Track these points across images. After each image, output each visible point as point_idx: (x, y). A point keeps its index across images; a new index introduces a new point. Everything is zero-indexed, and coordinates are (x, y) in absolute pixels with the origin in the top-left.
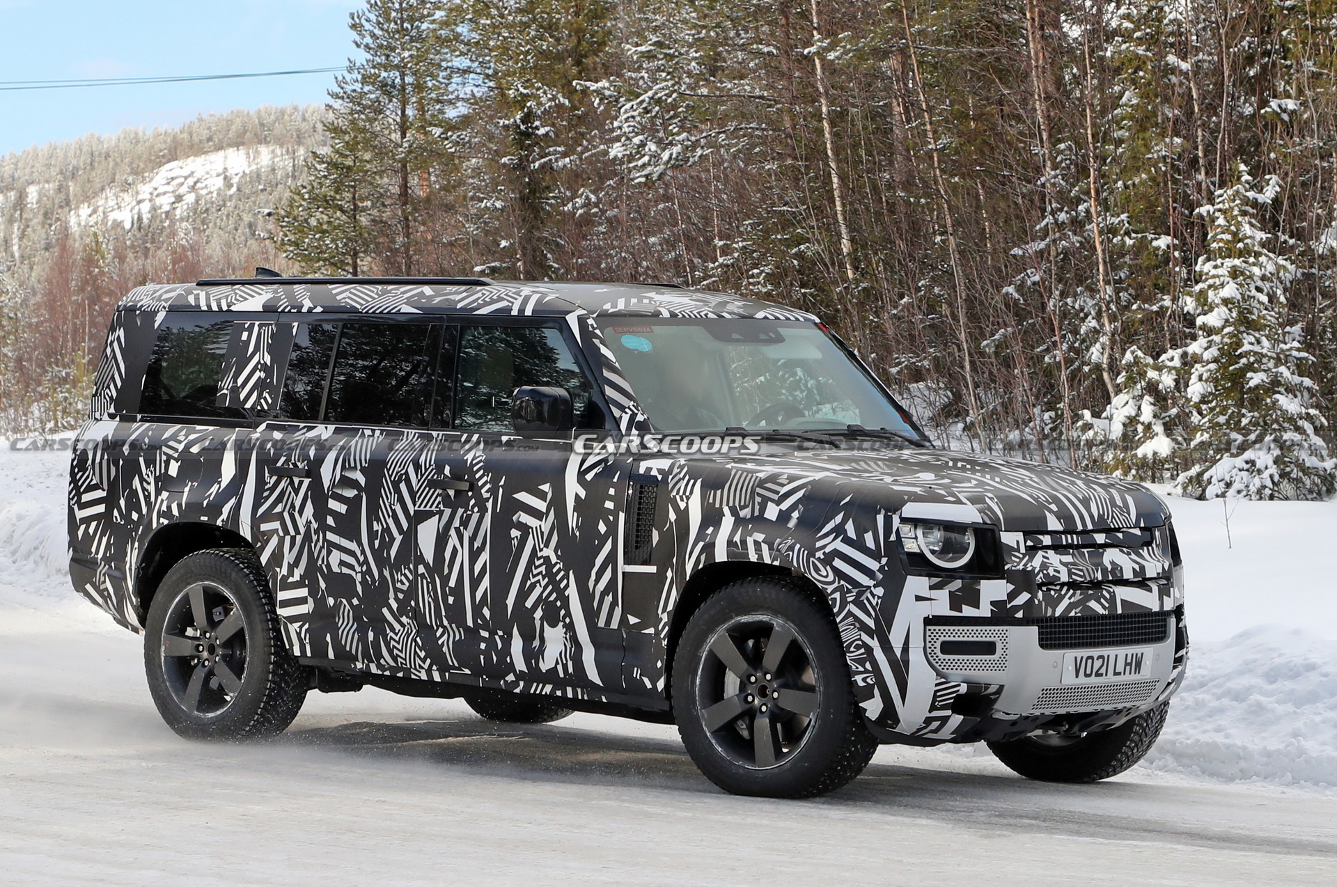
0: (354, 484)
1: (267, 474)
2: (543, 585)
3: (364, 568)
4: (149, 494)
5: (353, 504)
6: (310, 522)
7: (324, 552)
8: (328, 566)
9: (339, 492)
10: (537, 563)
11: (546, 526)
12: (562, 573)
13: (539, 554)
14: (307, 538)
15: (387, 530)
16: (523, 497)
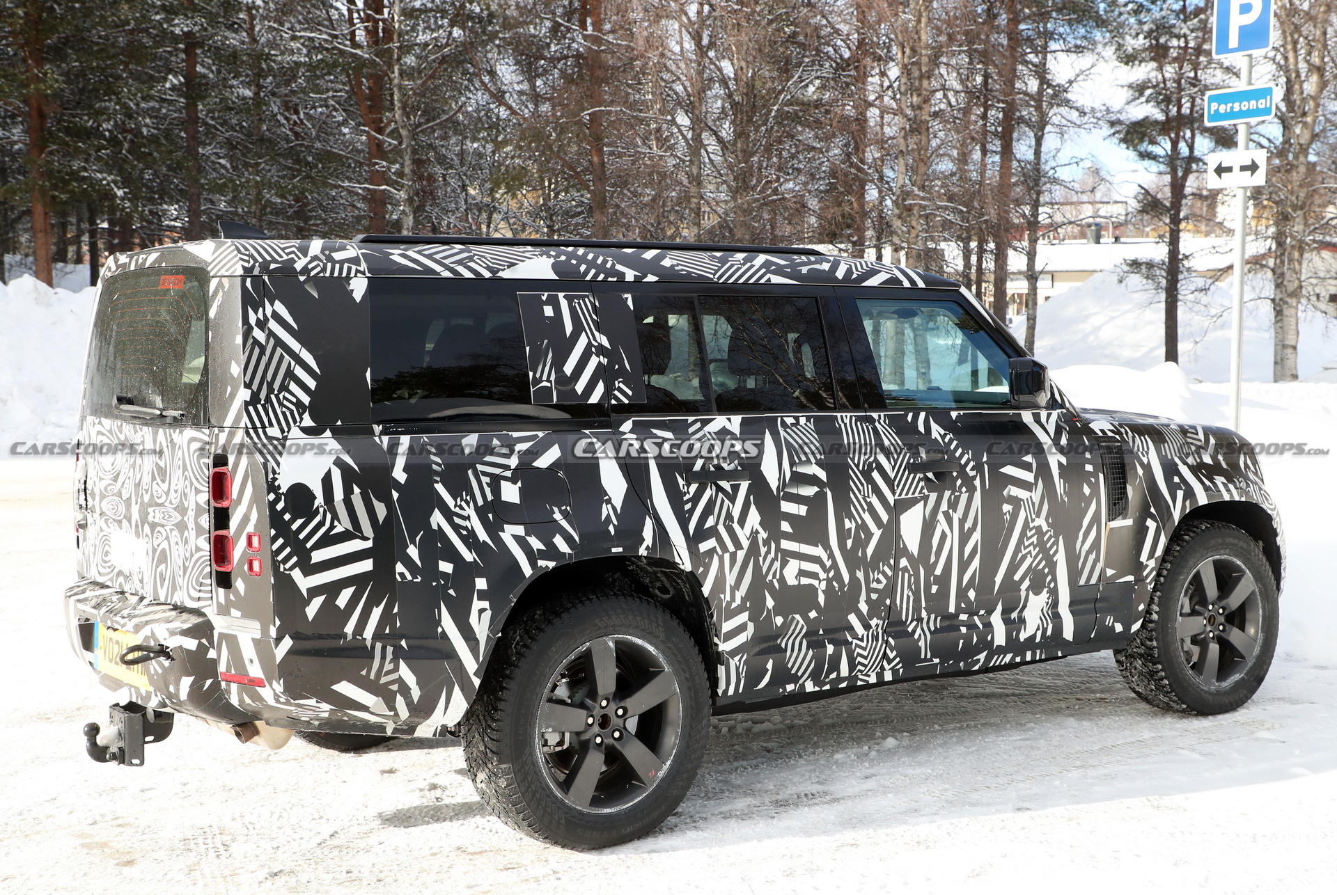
0: (812, 480)
1: (681, 482)
2: (1033, 555)
3: (832, 574)
4: (472, 533)
5: (816, 504)
6: (757, 532)
7: (777, 565)
8: (782, 580)
9: (794, 491)
10: (1029, 534)
11: (1036, 495)
12: (1053, 539)
13: (1031, 525)
14: (753, 550)
15: (863, 526)
16: (1009, 470)
